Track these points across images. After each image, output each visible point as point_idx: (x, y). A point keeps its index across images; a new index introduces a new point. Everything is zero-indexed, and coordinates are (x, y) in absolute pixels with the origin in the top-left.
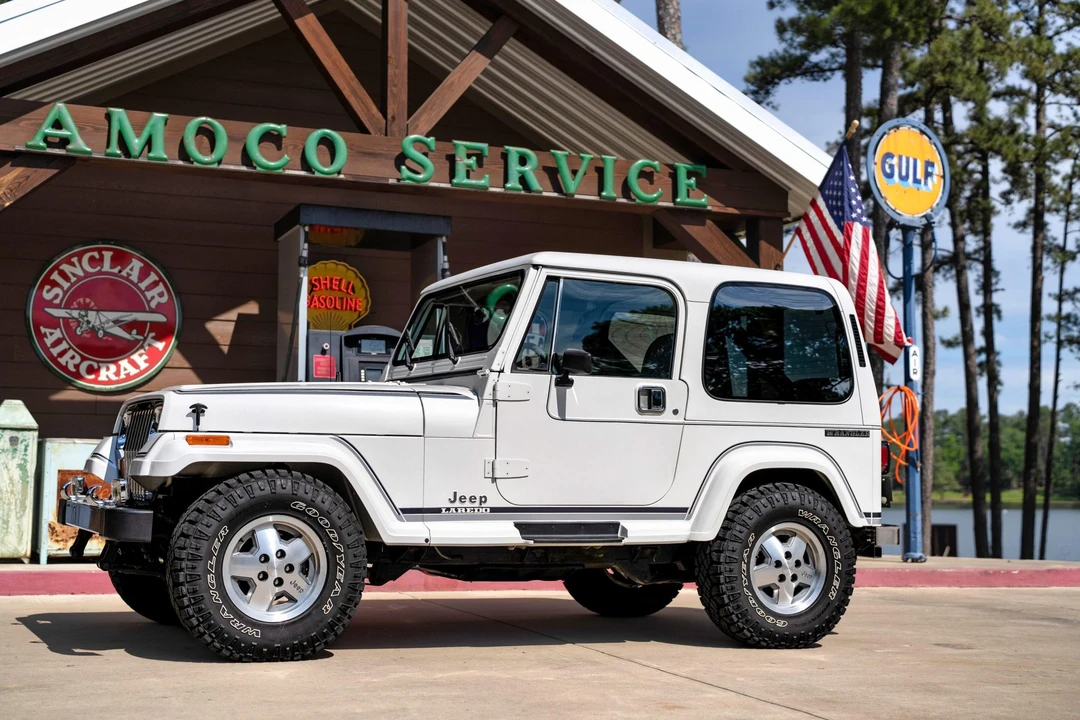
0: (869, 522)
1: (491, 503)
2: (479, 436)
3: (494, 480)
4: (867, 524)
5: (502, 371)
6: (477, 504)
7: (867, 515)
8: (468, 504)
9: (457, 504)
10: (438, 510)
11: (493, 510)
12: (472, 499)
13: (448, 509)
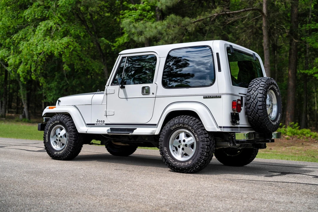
0: (221, 130)
1: (105, 123)
2: (103, 104)
3: (106, 116)
4: (220, 131)
5: (109, 86)
6: (102, 123)
7: (220, 127)
8: (100, 123)
9: (98, 123)
10: (94, 124)
11: (106, 124)
12: (101, 121)
13: (96, 124)
